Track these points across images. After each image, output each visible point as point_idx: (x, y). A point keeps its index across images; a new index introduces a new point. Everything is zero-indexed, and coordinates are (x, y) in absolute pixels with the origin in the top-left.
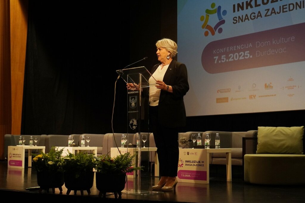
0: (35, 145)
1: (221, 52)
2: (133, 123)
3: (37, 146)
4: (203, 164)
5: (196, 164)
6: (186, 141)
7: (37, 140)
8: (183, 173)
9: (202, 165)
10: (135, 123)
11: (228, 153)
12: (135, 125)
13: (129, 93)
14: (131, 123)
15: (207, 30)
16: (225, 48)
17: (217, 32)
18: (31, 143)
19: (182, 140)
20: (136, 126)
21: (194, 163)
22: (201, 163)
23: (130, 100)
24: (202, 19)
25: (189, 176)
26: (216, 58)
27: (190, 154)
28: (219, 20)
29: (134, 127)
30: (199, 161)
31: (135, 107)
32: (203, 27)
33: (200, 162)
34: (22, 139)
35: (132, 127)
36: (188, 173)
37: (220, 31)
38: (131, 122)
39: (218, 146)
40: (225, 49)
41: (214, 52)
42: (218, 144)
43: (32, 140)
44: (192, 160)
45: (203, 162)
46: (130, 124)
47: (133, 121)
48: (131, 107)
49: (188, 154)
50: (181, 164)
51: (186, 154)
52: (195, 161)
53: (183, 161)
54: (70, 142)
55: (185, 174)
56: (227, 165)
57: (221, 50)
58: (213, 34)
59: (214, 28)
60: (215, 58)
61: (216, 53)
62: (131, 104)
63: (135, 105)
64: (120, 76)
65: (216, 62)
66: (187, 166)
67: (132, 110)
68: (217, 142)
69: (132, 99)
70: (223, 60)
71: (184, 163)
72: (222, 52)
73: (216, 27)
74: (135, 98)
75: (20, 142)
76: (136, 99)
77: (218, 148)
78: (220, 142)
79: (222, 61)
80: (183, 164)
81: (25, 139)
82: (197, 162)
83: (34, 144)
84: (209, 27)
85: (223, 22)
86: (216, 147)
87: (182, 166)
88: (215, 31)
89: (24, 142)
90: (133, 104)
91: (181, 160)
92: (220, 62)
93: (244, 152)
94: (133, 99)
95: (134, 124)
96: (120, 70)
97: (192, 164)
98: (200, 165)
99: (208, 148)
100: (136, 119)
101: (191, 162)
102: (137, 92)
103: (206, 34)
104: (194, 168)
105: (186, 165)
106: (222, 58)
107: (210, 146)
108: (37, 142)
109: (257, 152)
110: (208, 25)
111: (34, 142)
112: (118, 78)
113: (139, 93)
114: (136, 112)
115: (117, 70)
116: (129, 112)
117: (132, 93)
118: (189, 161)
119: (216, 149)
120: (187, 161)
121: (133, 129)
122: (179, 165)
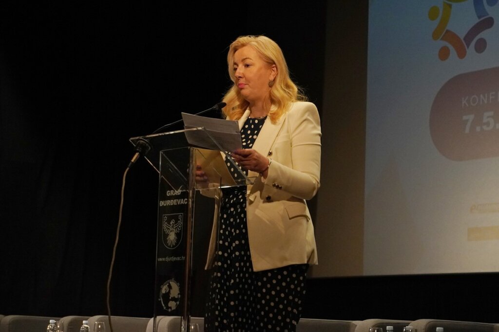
1: (483, 101)
2: (169, 292)
10: (175, 291)
12: (174, 299)
13: (162, 203)
14: (163, 291)
15: (446, 43)
16: (494, 93)
17: (471, 50)
20: (178, 303)
23: (165, 225)
24: (433, 14)
26: (471, 117)
28: (479, 17)
29: (172, 305)
31: (176, 244)
32: (435, 36)
35: (166, 304)
37: (481, 46)
38: (164, 289)
40: (492, 95)
41: (464, 102)
46: (161, 295)
47: (170, 287)
48: (167, 245)
57: (481, 96)
58: (462, 54)
59: (465, 39)
60: (465, 118)
61: (468, 105)
62: (168, 235)
63: (178, 240)
64: (141, 156)
65: (467, 131)
67: (169, 253)
69: (169, 222)
70: (488, 124)
72: (486, 102)
73: (469, 37)
74: (177, 220)
76: (181, 222)
79: (485, 128)
84: (450, 36)
85: (487, 23)
88: (468, 47)
90: (172, 237)
92: (478, 129)
94: (171, 223)
95: (171, 296)
96: (141, 138)
100: (178, 281)
102: (182, 202)
103: (444, 54)
106: (485, 120)
110: (448, 31)
112: (133, 161)
113: (188, 204)
114: (178, 259)
115: (132, 139)
116: (160, 259)
117: (169, 203)
121: (170, 310)
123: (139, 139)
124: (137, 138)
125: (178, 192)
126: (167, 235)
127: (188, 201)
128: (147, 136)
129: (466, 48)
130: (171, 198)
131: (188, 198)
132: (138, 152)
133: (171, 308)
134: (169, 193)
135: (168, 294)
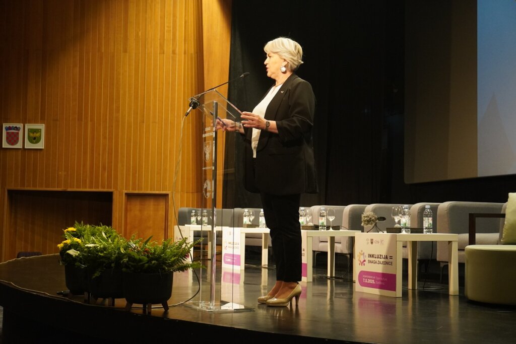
4: (390, 260)
5: (382, 260)
6: (370, 218)
8: (366, 276)
9: (390, 264)
10: (209, 187)
11: (451, 241)
13: (204, 136)
14: (205, 187)
18: (205, 221)
19: (365, 217)
21: (379, 259)
22: (389, 260)
23: (205, 148)
25: (372, 282)
29: (208, 195)
30: (387, 256)
31: (209, 159)
33: (387, 258)
34: (195, 215)
35: (206, 195)
36: (371, 277)
44: (376, 253)
45: (391, 257)
46: (204, 189)
47: (207, 184)
48: (206, 160)
49: (372, 243)
50: (363, 260)
51: (370, 241)
52: (381, 255)
53: (365, 255)
55: (368, 278)
56: (449, 264)
62: (206, 154)
63: (209, 157)
66: (370, 264)
68: (427, 222)
69: (206, 146)
71: (367, 259)
74: (209, 145)
75: (193, 219)
80: (365, 261)
82: (384, 257)
86: (425, 230)
87: (364, 265)
89: (198, 219)
93: (472, 241)
97: (377, 259)
98: (387, 263)
99: (404, 232)
101: (376, 256)
104: (379, 268)
105: (370, 262)
107: (411, 229)
109: (502, 240)
114: (210, 168)
116: (204, 168)
117: (206, 135)
118: (373, 256)
119: (424, 234)
120: (370, 256)
121: (207, 197)
122: (360, 261)
125: (209, 129)
130: (207, 132)
134: (206, 130)
135: (206, 189)
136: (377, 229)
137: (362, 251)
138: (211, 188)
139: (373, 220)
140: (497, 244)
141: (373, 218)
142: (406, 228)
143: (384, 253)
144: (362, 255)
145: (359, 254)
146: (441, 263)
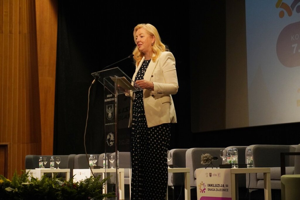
0: (57, 168)
3: (59, 168)
4: (227, 188)
5: (219, 188)
6: (208, 158)
7: (59, 160)
9: (226, 190)
10: (112, 138)
11: (266, 173)
12: (112, 141)
13: (106, 101)
14: (108, 138)
15: (282, 9)
17: (294, 12)
18: (52, 165)
19: (204, 157)
20: (114, 142)
21: (217, 188)
22: (225, 188)
23: (107, 110)
26: (296, 46)
27: (212, 175)
30: (223, 185)
31: (112, 118)
34: (42, 161)
35: (109, 143)
38: (108, 137)
39: (250, 164)
41: (292, 38)
42: (249, 162)
43: (53, 161)
44: (214, 183)
45: (227, 186)
47: (110, 136)
48: (108, 118)
49: (211, 176)
50: (204, 188)
51: (209, 175)
52: (218, 185)
53: (205, 185)
54: (91, 163)
56: (265, 189)
58: (290, 14)
59: (291, 7)
60: (293, 46)
61: (294, 39)
63: (112, 116)
64: (96, 80)
65: (294, 52)
66: (210, 191)
67: (109, 122)
69: (108, 108)
71: (207, 188)
73: (293, 5)
74: (111, 107)
75: (41, 164)
76: (113, 108)
77: (251, 167)
78: (252, 160)
80: (205, 189)
81: (46, 161)
82: (221, 185)
83: (56, 166)
84: (284, 6)
86: (248, 165)
87: (204, 192)
89: (45, 164)
90: (110, 115)
91: (203, 183)
92: (299, 51)
93: (283, 172)
94: (109, 108)
95: (111, 140)
96: (95, 73)
97: (215, 188)
98: (224, 190)
99: (235, 168)
100: (113, 133)
101: (214, 186)
102: (113, 99)
103: (282, 15)
105: (209, 190)
107: (238, 165)
108: (59, 164)
110: (283, 3)
111: (56, 164)
112: (92, 83)
113: (115, 101)
114: (113, 124)
115: (92, 73)
116: (106, 124)
117: (108, 100)
118: (212, 185)
119: (248, 168)
120: (209, 185)
121: (111, 146)
122: (201, 189)
123: (95, 74)
124: (94, 73)
125: (111, 95)
126: (108, 114)
127: (115, 99)
128: (98, 72)
129: (292, 10)
130: (109, 98)
131: (115, 98)
132: (95, 79)
133: (111, 145)
134: (108, 96)
135: (110, 139)
136: (212, 165)
137: (202, 182)
138: (114, 138)
139: (210, 160)
140: (293, 174)
141: (210, 158)
142: (236, 164)
143: (221, 183)
144: (202, 185)
145: (200, 185)
146: (249, 189)
